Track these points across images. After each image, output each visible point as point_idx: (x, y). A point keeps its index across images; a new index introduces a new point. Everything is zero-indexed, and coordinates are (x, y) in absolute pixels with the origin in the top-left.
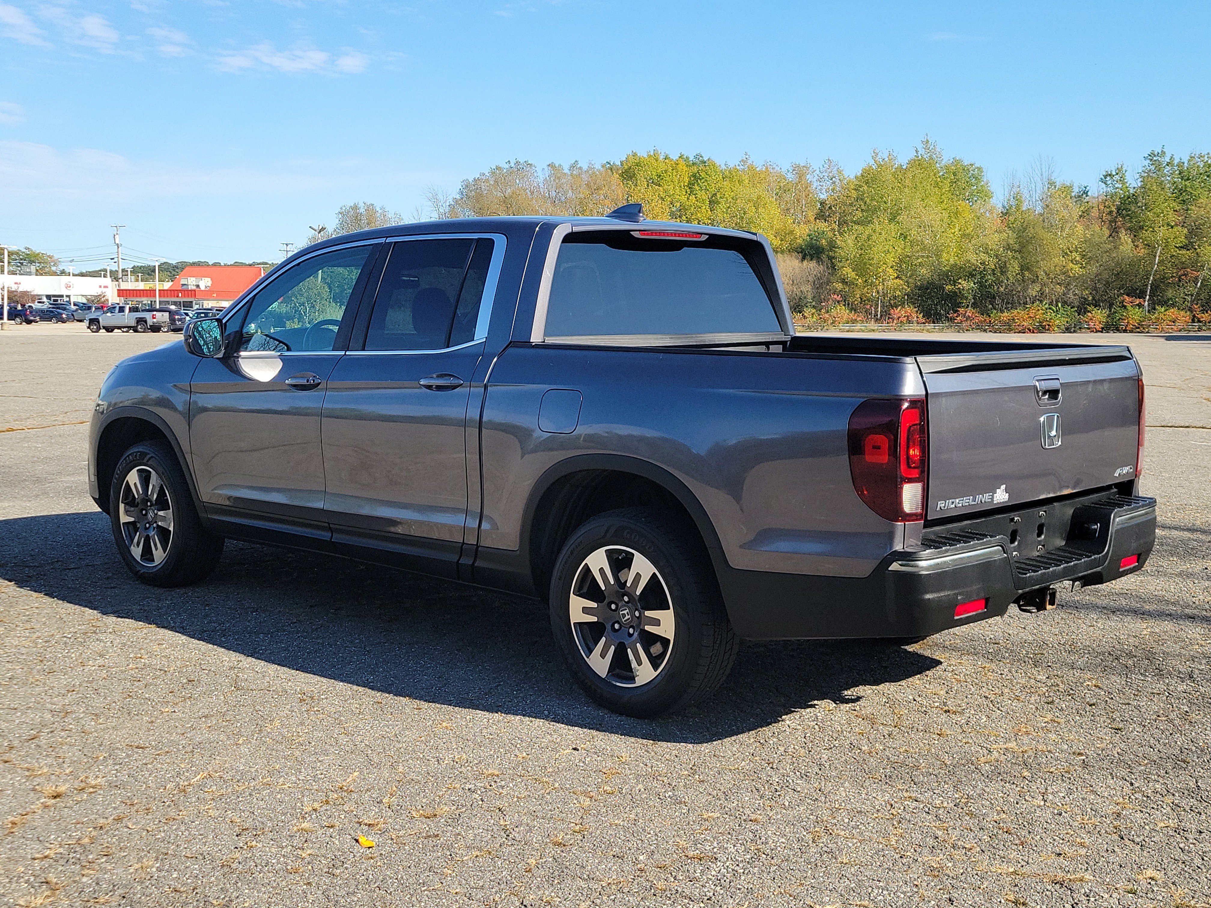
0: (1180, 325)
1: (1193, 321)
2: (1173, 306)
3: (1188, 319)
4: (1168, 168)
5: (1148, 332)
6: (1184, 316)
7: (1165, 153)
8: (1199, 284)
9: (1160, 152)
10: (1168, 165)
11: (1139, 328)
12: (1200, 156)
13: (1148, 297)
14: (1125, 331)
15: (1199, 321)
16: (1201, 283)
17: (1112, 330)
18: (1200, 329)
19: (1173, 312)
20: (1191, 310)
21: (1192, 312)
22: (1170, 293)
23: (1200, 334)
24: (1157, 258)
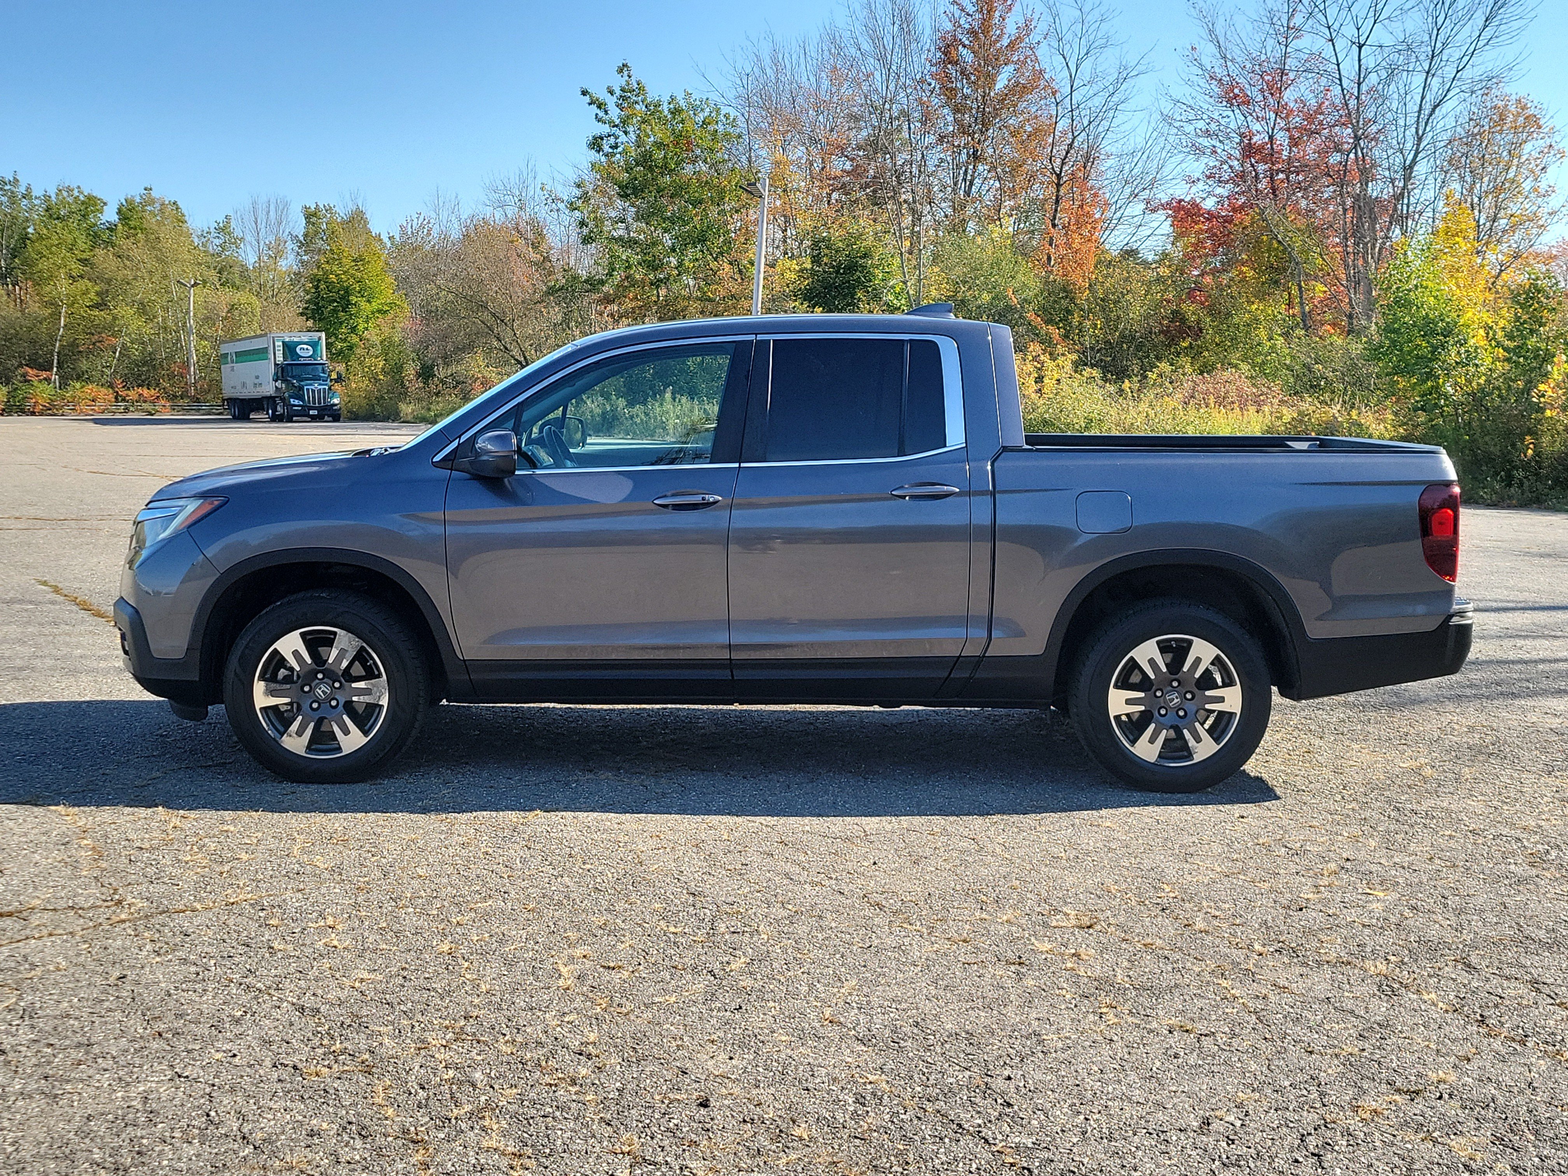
0: (100, 405)
1: (117, 400)
2: (89, 380)
3: (112, 397)
4: (25, 202)
5: (63, 415)
6: (105, 394)
7: (18, 181)
8: (117, 354)
9: (12, 179)
10: (24, 198)
11: (50, 409)
12: (69, 190)
13: (55, 369)
14: (33, 414)
15: (124, 400)
16: (120, 352)
17: (16, 412)
18: (126, 411)
19: (91, 389)
20: (111, 386)
21: (112, 388)
22: (84, 365)
23: (129, 416)
24: (62, 319)
